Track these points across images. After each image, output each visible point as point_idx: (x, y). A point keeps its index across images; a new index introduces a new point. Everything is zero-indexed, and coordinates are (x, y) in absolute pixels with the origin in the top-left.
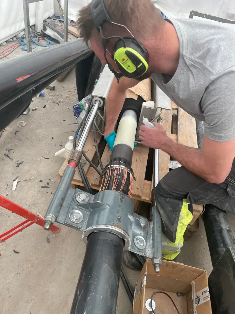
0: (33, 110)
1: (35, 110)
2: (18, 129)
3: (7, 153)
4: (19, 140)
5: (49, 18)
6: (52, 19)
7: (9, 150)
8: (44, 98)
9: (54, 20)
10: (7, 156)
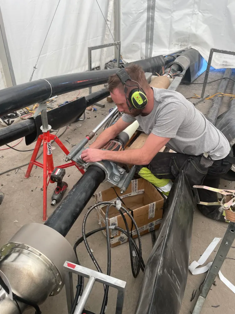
0: (88, 118)
1: (89, 118)
2: (76, 128)
3: (67, 140)
4: (76, 134)
5: (111, 61)
6: (113, 62)
7: (69, 138)
8: (96, 112)
9: (114, 63)
10: (67, 141)
